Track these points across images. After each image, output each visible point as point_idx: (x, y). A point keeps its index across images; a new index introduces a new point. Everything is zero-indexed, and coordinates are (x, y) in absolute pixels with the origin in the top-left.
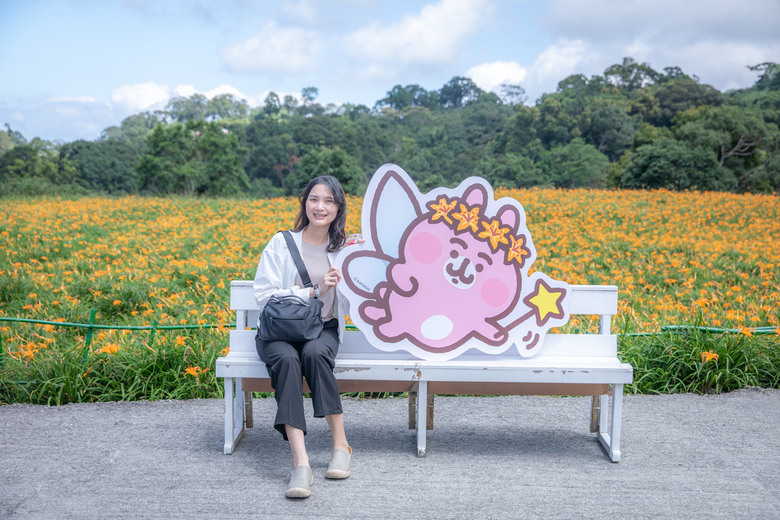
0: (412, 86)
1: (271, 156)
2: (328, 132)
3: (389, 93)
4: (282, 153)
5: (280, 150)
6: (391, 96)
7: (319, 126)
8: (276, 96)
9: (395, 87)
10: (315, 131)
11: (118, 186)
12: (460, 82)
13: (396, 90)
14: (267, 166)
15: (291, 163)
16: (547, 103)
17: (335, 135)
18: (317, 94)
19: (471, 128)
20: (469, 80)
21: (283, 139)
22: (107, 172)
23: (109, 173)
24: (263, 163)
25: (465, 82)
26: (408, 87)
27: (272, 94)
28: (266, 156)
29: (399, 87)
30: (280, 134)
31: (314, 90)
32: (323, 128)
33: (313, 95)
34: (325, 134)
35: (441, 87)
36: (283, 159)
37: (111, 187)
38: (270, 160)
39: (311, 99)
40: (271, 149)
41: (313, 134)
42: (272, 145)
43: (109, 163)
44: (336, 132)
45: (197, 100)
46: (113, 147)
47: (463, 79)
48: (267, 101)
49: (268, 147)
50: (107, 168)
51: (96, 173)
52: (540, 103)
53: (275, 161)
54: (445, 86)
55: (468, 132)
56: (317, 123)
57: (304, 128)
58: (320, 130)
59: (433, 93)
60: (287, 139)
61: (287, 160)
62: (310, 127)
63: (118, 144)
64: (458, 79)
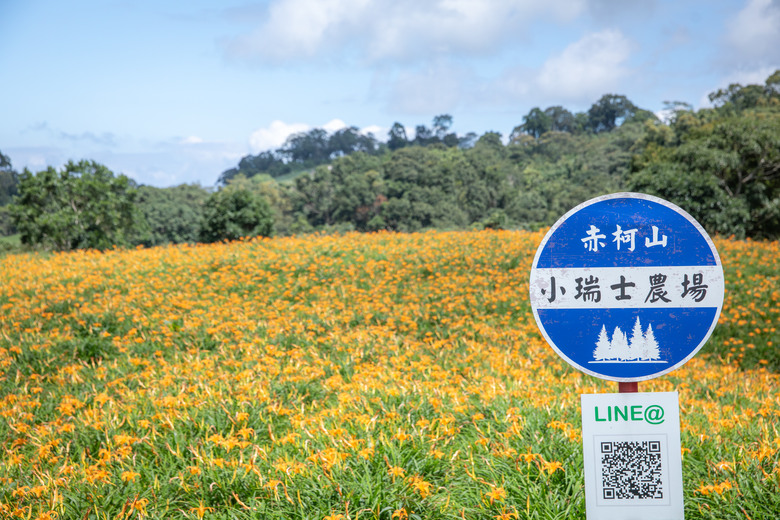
0: (553, 108)
1: (354, 197)
2: (421, 166)
3: (525, 117)
4: (367, 193)
5: (365, 189)
6: (528, 120)
7: (410, 160)
8: (401, 127)
9: (532, 111)
10: (405, 165)
11: (185, 236)
12: (612, 101)
13: (534, 114)
14: (350, 208)
15: (376, 205)
16: (683, 121)
17: (430, 170)
18: (451, 122)
19: (614, 155)
20: (623, 97)
21: (369, 176)
22: (173, 220)
23: (174, 222)
24: (346, 205)
25: (619, 100)
26: (549, 109)
27: (397, 125)
28: (348, 196)
29: (537, 110)
30: (367, 170)
31: (447, 118)
32: (416, 163)
33: (447, 124)
34: (416, 167)
35: (589, 107)
36: (367, 200)
37: (178, 238)
38: (353, 201)
39: (444, 128)
40: (354, 190)
41: (404, 169)
42: (355, 183)
43: (175, 210)
44: (430, 166)
45: (316, 136)
46: (185, 192)
47: (616, 97)
48: (391, 133)
49: (351, 186)
50: (174, 216)
51: (162, 222)
52: (674, 121)
53: (359, 203)
54: (594, 106)
55: (611, 159)
56: (409, 157)
57: (394, 163)
58: (412, 164)
59: (581, 115)
60: (373, 176)
61: (373, 200)
62: (401, 161)
63: (191, 188)
64: (610, 96)
